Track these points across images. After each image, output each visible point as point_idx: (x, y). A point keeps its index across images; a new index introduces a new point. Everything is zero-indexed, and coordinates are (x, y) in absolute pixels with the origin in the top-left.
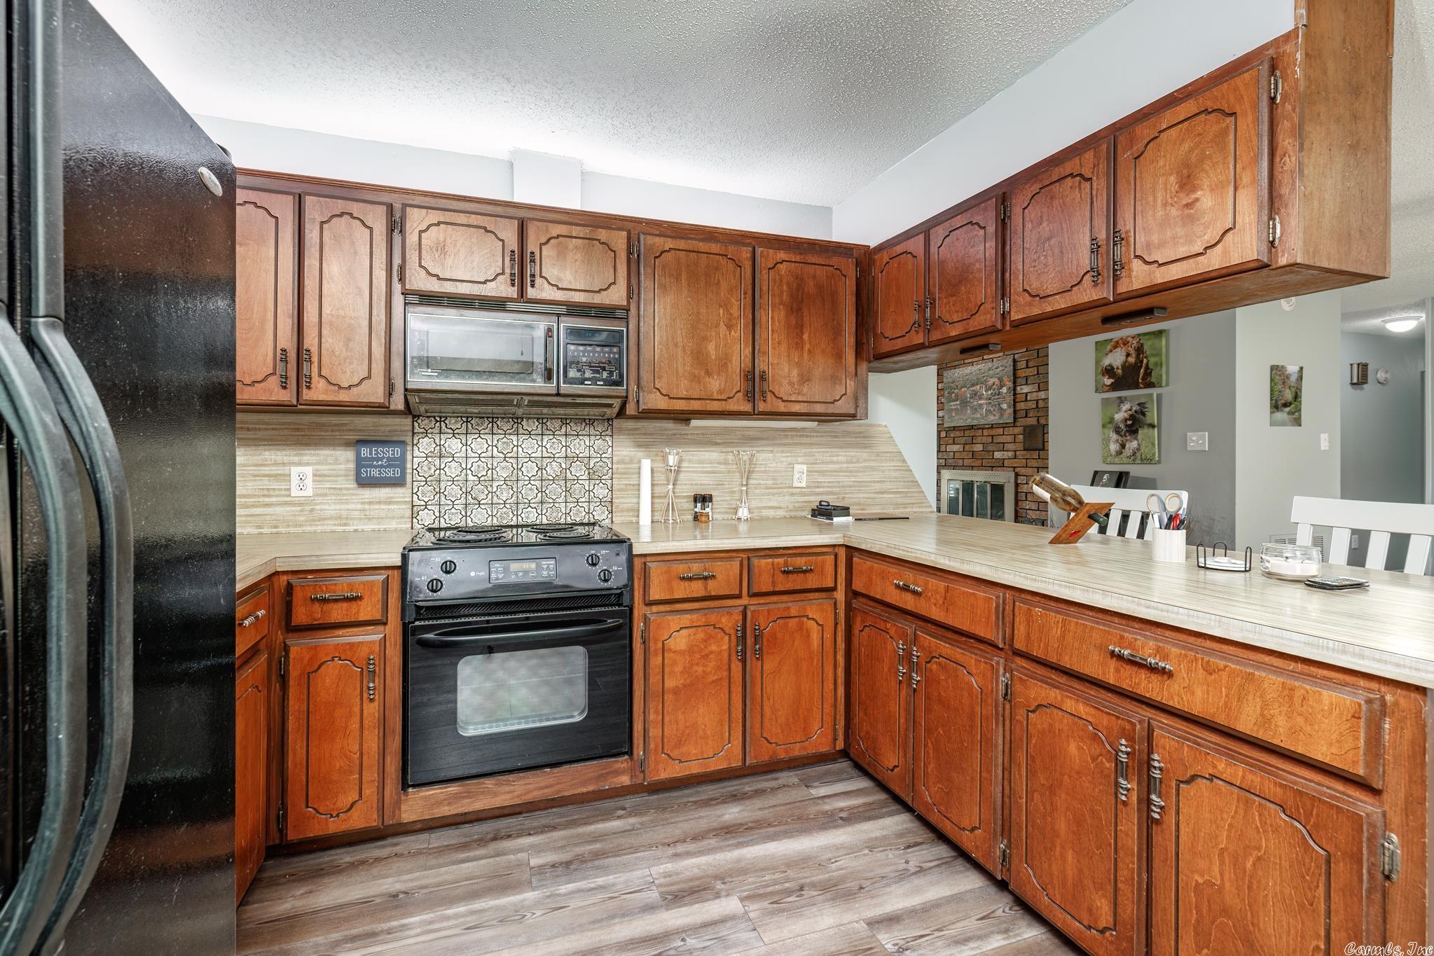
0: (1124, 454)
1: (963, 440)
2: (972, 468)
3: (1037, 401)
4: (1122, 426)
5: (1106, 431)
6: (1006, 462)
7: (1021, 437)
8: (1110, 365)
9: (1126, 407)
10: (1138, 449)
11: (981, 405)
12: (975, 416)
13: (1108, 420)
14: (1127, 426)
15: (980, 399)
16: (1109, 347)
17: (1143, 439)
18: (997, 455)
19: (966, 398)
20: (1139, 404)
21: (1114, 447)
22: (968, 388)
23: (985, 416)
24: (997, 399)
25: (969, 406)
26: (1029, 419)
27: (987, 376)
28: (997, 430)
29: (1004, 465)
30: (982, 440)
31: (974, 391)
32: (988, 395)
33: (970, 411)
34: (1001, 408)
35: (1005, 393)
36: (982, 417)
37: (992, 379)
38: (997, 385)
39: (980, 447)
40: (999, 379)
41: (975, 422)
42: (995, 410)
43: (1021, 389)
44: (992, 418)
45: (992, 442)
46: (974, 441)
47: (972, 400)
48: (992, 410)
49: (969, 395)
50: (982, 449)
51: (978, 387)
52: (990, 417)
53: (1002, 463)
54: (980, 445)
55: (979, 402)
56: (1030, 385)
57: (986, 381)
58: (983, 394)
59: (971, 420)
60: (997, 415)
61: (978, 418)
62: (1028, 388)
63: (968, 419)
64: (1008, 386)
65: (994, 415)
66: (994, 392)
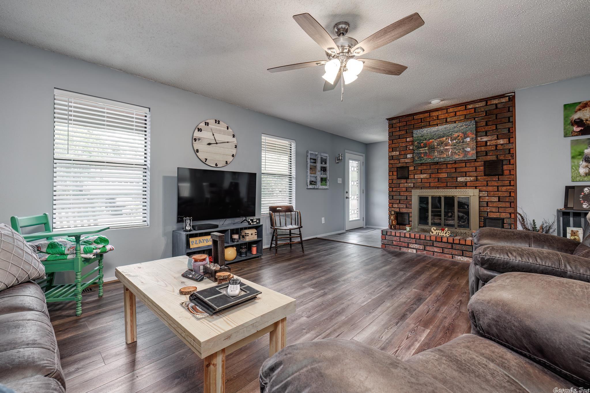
1: (430, 171)
2: (438, 188)
3: (496, 146)
5: (576, 161)
6: (469, 183)
7: (482, 168)
8: (579, 119)
11: (447, 149)
12: (442, 156)
13: (577, 153)
15: (446, 145)
16: (578, 107)
18: (460, 179)
19: (434, 145)
22: (435, 140)
23: (451, 156)
24: (462, 145)
25: (436, 150)
26: (489, 157)
27: (452, 132)
28: (460, 164)
29: (468, 185)
30: (446, 171)
31: (441, 141)
32: (453, 143)
33: (436, 153)
34: (465, 151)
35: (469, 142)
36: (448, 156)
37: (457, 134)
38: (461, 137)
39: (444, 175)
40: (463, 133)
41: (441, 160)
42: (459, 152)
43: (481, 139)
44: (456, 157)
45: (456, 172)
46: (439, 172)
47: (439, 147)
48: (457, 152)
49: (436, 144)
50: (447, 176)
51: (445, 138)
52: (455, 156)
53: (466, 184)
54: (444, 174)
55: (445, 148)
56: (489, 136)
57: (451, 135)
58: (449, 143)
59: (438, 159)
60: (461, 155)
61: (444, 157)
62: (488, 138)
63: (434, 158)
64: (471, 137)
65: (459, 155)
66: (459, 141)
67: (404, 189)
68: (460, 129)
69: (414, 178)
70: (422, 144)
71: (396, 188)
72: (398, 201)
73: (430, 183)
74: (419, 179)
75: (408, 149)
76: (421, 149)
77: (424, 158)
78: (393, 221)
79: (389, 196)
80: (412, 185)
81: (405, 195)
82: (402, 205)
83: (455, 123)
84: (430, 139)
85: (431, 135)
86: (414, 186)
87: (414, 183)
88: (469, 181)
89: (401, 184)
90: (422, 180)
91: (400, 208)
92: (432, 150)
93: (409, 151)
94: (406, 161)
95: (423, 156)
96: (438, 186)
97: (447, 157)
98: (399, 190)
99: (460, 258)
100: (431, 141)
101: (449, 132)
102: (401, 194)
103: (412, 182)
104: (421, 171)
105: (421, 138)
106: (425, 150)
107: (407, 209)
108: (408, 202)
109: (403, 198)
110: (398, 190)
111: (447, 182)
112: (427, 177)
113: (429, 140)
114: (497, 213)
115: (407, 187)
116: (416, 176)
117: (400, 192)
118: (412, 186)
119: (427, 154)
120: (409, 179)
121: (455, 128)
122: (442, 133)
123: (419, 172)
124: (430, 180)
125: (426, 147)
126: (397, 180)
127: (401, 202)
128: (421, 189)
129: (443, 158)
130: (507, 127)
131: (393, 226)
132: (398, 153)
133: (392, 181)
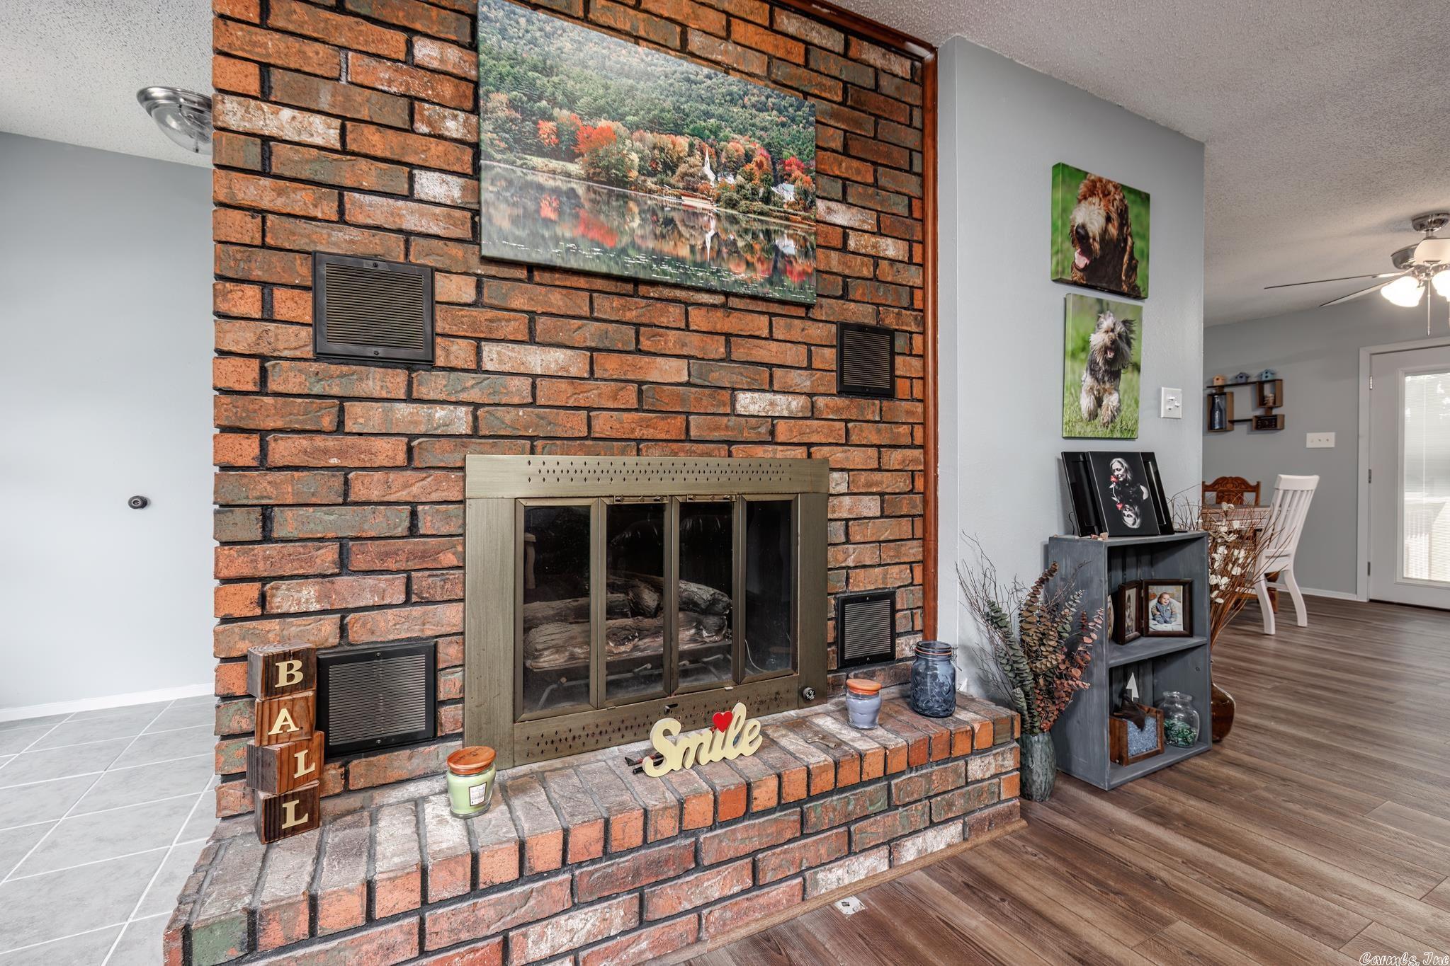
0: (1100, 418)
1: (589, 333)
2: (639, 446)
3: (875, 261)
4: (1100, 359)
5: (1077, 367)
6: (781, 427)
7: (830, 354)
8: (1083, 226)
9: (1107, 322)
10: (1118, 410)
11: (694, 214)
12: (667, 247)
13: (1081, 343)
14: (1106, 361)
15: (692, 190)
16: (1082, 188)
17: (1125, 392)
18: (749, 403)
19: (623, 163)
20: (1125, 322)
21: (1086, 402)
22: (634, 127)
23: (712, 259)
24: (761, 213)
25: (638, 204)
26: (852, 305)
27: (721, 118)
28: (750, 316)
29: (781, 437)
30: (684, 345)
31: (662, 150)
32: (725, 187)
33: (637, 222)
34: (776, 248)
35: (790, 205)
36: (698, 258)
37: (742, 139)
38: (760, 165)
39: (674, 371)
40: (768, 147)
41: (665, 273)
42: (750, 248)
43: (829, 210)
44: (737, 273)
45: (728, 359)
46: (646, 344)
47: (650, 183)
48: (741, 244)
49: (635, 157)
50: (685, 378)
51: (683, 142)
52: (732, 267)
53: (772, 433)
54: (675, 363)
55: (687, 201)
56: (855, 210)
57: (715, 132)
58: (704, 177)
59: (644, 260)
60: (759, 266)
61: (678, 259)
62: (849, 215)
63: (624, 251)
64: (799, 183)
65: (749, 265)
66: (748, 186)
67: (392, 451)
68: (757, 121)
69: (478, 369)
70: (546, 127)
71: (303, 442)
72: (326, 557)
73: (589, 409)
74: (516, 381)
75: (424, 129)
76: (538, 161)
77: (559, 231)
78: (297, 748)
79: (225, 507)
80: (460, 420)
81: (403, 495)
82: (370, 581)
83: (727, 73)
84: (598, 112)
85: (606, 87)
86: (475, 427)
87: (477, 406)
88: (785, 414)
89: (354, 409)
90: (534, 386)
91: (344, 612)
92: (610, 193)
93: (437, 148)
94: (410, 223)
95: (553, 216)
96: (637, 435)
97: (695, 264)
98: (341, 453)
99: (840, 872)
100: (603, 123)
101: (708, 115)
102: (358, 493)
103: (463, 397)
104: (532, 322)
105: (542, 80)
106: (568, 175)
107: (417, 611)
108: (424, 556)
109: (376, 522)
110: (326, 452)
111: (688, 414)
112: (574, 372)
113: (591, 115)
114: (877, 570)
115: (412, 437)
116: (490, 351)
117: (346, 470)
118: (464, 427)
119: (580, 206)
120: (430, 365)
121: (733, 102)
122: (668, 104)
123: (515, 327)
124: (594, 394)
125: (572, 157)
126: (315, 367)
127: (358, 561)
128: (532, 452)
129: (676, 261)
130: (904, 190)
131: (290, 807)
132: (323, 132)
133: (255, 374)
